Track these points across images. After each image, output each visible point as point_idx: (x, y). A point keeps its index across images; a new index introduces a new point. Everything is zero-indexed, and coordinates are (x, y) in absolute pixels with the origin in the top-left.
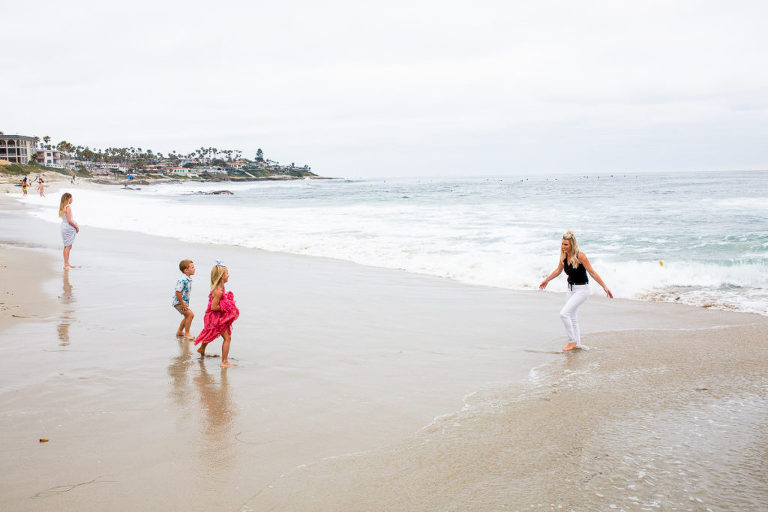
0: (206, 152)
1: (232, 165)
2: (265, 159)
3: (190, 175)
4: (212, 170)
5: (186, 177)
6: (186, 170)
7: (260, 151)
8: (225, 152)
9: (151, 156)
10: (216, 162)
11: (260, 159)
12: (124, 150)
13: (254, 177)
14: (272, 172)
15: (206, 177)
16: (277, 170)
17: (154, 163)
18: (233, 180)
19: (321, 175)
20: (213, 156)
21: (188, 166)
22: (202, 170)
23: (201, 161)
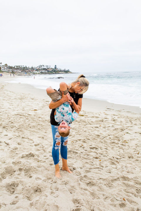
0: (41, 66)
1: (48, 70)
2: (57, 68)
3: (37, 73)
4: (43, 71)
5: (36, 73)
7: (56, 66)
8: (46, 66)
9: (26, 68)
10: (44, 69)
12: (19, 66)
13: (55, 73)
14: (59, 71)
15: (42, 73)
16: (61, 71)
17: (28, 70)
18: (49, 74)
19: (72, 72)
20: (43, 67)
21: (37, 70)
22: (40, 71)
23: (40, 69)
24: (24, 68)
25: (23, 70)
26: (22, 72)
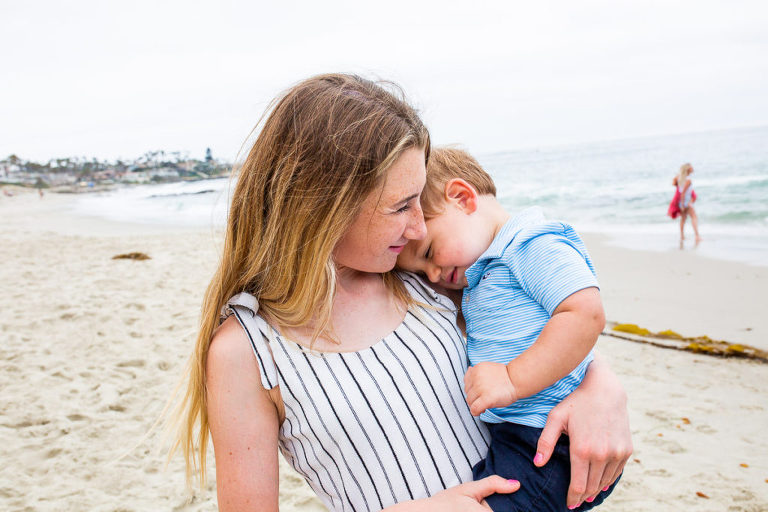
0: (154, 154)
1: (182, 166)
2: (214, 158)
3: (141, 180)
4: (162, 173)
5: (137, 182)
6: (136, 175)
7: (209, 150)
9: (97, 164)
10: (165, 165)
11: (209, 158)
12: (68, 160)
13: (206, 176)
14: (223, 170)
15: (157, 179)
16: (229, 168)
17: (102, 170)
18: (186, 181)
20: (160, 159)
21: (138, 170)
22: (152, 174)
23: (150, 164)
24: (88, 165)
25: (82, 175)
26: (79, 180)
